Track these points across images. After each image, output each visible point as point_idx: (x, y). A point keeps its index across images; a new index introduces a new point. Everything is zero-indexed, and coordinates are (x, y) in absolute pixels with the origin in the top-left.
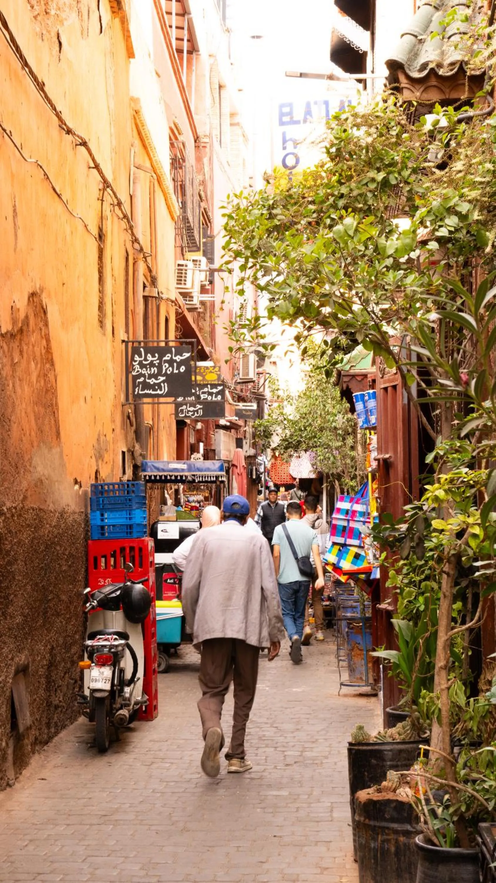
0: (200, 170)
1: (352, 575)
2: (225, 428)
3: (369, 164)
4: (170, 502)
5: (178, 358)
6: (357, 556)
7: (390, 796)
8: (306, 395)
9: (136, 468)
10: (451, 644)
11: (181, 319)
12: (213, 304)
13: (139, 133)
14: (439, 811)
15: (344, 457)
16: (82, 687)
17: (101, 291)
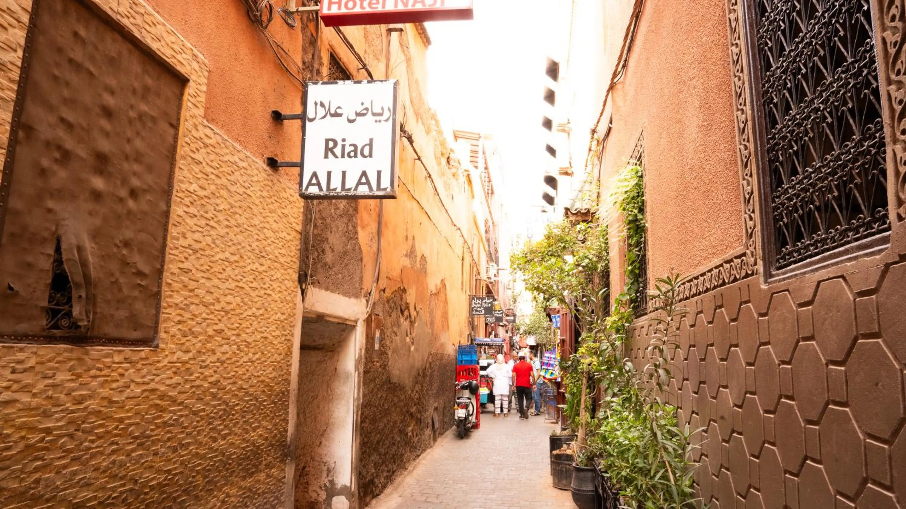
0: (494, 233)
1: (550, 380)
2: (502, 326)
3: (559, 241)
4: (483, 352)
5: (488, 301)
6: (552, 373)
7: (564, 452)
8: (533, 315)
9: (472, 340)
10: (585, 401)
11: (487, 287)
12: (498, 281)
13: (475, 223)
14: (581, 455)
15: (547, 338)
16: (454, 416)
17: (463, 278)
